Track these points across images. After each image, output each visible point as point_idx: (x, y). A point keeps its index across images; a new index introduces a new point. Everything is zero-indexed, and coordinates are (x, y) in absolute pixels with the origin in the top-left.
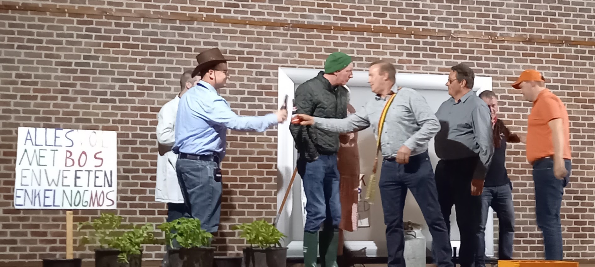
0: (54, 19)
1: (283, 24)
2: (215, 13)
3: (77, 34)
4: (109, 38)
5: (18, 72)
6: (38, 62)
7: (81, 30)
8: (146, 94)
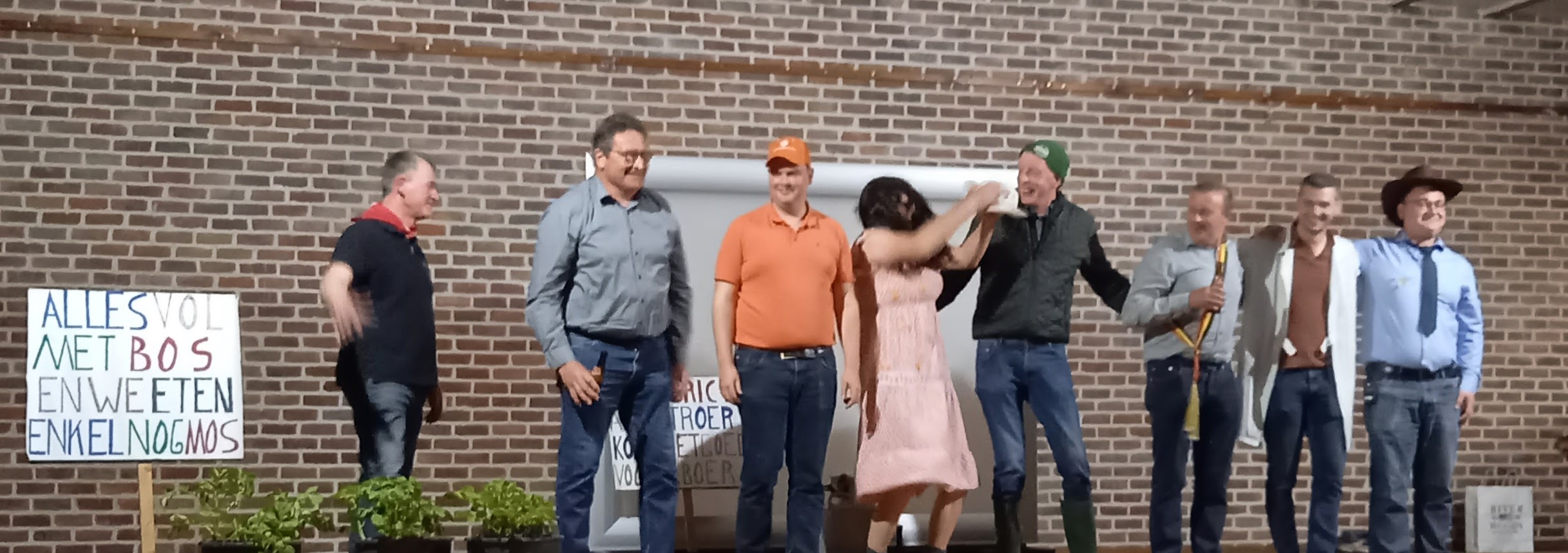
0: (109, 50)
1: (596, 58)
2: (452, 36)
3: (159, 83)
4: (227, 90)
5: (37, 165)
6: (78, 143)
7: (167, 72)
8: (310, 210)
